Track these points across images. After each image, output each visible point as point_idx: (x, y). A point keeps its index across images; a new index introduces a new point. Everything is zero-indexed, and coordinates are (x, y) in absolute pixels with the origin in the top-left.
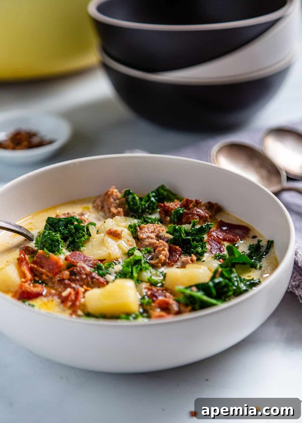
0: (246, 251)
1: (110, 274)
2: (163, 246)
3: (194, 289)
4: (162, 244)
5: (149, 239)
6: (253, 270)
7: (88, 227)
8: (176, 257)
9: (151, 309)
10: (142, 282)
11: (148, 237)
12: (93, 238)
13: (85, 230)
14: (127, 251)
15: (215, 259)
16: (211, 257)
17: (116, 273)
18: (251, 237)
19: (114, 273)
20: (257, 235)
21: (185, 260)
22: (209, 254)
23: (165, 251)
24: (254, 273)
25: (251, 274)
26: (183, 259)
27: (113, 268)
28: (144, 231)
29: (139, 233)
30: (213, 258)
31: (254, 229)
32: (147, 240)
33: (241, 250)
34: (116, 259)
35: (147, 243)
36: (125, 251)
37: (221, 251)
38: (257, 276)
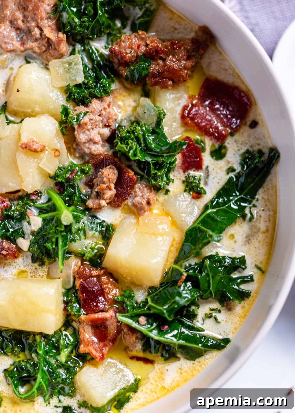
0: (235, 166)
1: (24, 237)
2: (108, 182)
3: (142, 320)
5: (90, 144)
8: (127, 191)
9: (79, 322)
10: (71, 254)
14: (52, 174)
15: (185, 191)
16: (180, 179)
17: (33, 233)
18: (248, 123)
19: (30, 234)
20: (258, 119)
21: (138, 204)
22: (179, 172)
23: (110, 189)
24: (240, 226)
25: (235, 230)
26: (136, 201)
27: (29, 223)
28: (84, 130)
29: (76, 133)
30: (183, 182)
31: (256, 104)
32: (87, 145)
33: (229, 162)
34: (35, 193)
35: (87, 151)
36: (50, 174)
37: (198, 166)
38: (242, 235)
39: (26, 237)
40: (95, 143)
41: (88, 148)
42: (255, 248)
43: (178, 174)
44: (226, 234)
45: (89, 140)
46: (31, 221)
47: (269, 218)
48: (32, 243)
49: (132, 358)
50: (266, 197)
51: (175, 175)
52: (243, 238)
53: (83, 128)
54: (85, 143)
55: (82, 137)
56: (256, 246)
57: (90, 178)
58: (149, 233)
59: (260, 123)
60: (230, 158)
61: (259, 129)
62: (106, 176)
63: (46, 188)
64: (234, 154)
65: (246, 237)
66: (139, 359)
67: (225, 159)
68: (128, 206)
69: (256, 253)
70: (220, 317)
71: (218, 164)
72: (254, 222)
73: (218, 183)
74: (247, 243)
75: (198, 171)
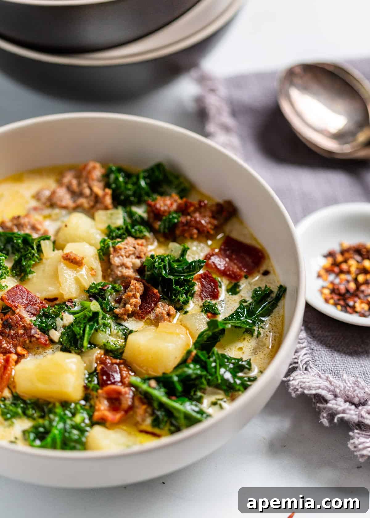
0: (247, 299)
1: (56, 329)
2: (134, 290)
3: (153, 383)
4: (134, 288)
5: (122, 268)
6: (247, 337)
7: (39, 242)
8: (151, 305)
9: (97, 397)
10: (95, 346)
11: (123, 265)
12: (46, 259)
13: (35, 247)
14: (87, 287)
15: (202, 311)
16: (198, 305)
17: (64, 327)
18: (262, 271)
19: (61, 326)
20: (270, 269)
21: (160, 313)
22: (197, 300)
23: (136, 298)
24: (248, 342)
25: (244, 344)
26: (158, 311)
27: (62, 319)
28: (119, 254)
29: (111, 256)
30: (201, 307)
31: (269, 259)
32: (120, 268)
33: (242, 297)
34: (70, 301)
35: (119, 273)
36: (84, 287)
37: (215, 296)
38: (250, 348)
39: (58, 329)
40: (127, 267)
41: (121, 272)
42: (261, 359)
43: (197, 301)
44: (236, 346)
45: (121, 264)
46: (64, 318)
47: (275, 338)
48: (63, 334)
49: (142, 431)
50: (273, 323)
51: (194, 301)
52: (251, 351)
53: (118, 253)
54: (118, 267)
55: (116, 260)
56: (261, 357)
57: (120, 297)
58: (166, 332)
59: (272, 272)
60: (244, 294)
61: (270, 277)
62: (133, 285)
63: (81, 300)
64: (247, 292)
65: (253, 349)
66: (147, 432)
67: (239, 295)
68: (151, 320)
69: (261, 362)
70: (224, 405)
71: (232, 298)
72: (261, 338)
73: (232, 310)
74: (254, 354)
75: (214, 300)
